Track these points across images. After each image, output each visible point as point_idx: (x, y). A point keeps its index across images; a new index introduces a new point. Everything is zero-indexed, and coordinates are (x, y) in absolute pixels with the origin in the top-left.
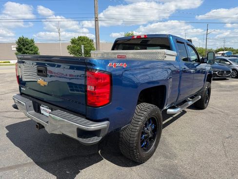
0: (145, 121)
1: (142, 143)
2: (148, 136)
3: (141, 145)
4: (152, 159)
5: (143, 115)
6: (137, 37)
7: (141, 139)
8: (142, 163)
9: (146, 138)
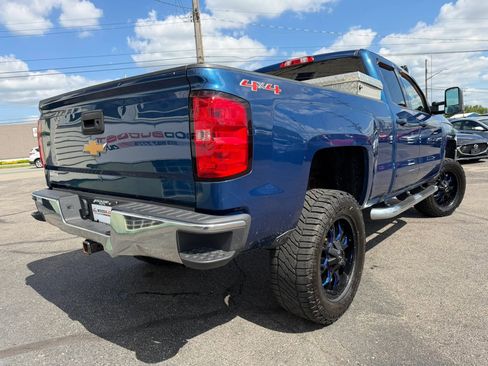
0: (328, 223)
1: (324, 276)
2: (338, 260)
3: (323, 282)
4: (347, 316)
5: (322, 210)
6: (293, 62)
7: (322, 268)
8: (326, 325)
9: (333, 266)
